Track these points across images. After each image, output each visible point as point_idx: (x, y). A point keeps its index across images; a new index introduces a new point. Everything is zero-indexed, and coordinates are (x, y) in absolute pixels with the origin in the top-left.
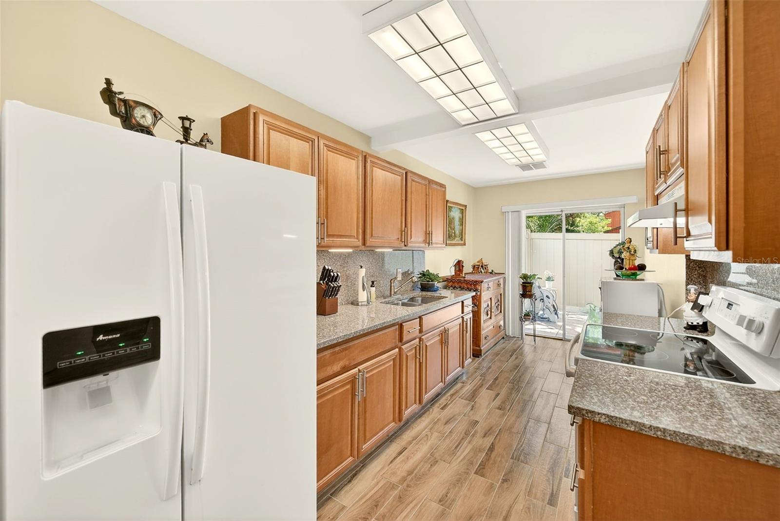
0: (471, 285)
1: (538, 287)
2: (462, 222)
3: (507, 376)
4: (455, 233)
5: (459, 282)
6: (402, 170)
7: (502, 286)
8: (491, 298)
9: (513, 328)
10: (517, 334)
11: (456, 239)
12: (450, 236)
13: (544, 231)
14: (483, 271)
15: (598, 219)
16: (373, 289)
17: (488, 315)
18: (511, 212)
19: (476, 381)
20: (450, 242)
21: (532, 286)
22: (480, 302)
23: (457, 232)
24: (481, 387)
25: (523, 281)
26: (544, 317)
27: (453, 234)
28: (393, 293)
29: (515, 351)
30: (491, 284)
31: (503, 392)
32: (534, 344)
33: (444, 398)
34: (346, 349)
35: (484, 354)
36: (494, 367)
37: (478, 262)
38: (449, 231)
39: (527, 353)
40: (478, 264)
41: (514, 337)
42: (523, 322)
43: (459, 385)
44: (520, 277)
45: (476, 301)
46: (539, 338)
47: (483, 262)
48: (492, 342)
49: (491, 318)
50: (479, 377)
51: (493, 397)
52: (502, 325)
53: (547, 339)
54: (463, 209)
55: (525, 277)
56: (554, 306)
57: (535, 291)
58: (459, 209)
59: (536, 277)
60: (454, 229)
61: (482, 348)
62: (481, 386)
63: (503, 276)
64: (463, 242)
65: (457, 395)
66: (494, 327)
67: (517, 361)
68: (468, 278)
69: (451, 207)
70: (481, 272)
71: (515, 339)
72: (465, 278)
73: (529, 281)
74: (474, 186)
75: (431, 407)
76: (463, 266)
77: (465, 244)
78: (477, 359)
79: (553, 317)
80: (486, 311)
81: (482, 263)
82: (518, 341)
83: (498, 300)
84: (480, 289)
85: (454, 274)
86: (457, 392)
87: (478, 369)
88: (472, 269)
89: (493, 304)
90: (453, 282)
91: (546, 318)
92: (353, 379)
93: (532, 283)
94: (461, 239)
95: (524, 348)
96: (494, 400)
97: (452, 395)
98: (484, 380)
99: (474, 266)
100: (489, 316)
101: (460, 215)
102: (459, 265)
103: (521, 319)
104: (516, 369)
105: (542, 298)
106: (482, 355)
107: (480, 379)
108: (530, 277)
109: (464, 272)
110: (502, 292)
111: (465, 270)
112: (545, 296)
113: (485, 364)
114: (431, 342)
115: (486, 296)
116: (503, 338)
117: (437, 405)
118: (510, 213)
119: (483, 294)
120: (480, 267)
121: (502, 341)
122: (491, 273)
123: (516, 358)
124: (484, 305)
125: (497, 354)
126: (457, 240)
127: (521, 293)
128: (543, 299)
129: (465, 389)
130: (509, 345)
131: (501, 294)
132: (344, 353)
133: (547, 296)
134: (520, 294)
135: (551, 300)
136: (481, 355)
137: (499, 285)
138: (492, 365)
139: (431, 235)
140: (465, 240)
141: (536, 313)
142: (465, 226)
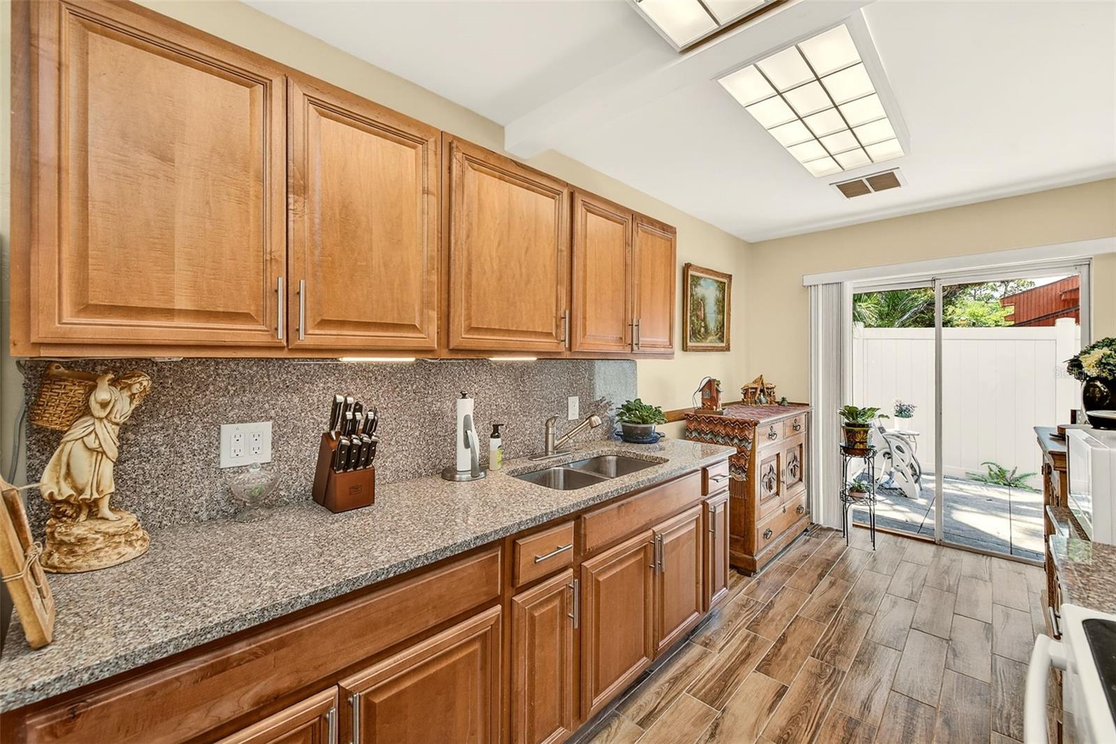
0: (733, 429)
1: (879, 428)
2: (723, 306)
3: (809, 632)
4: (706, 327)
5: (710, 421)
6: (562, 185)
7: (803, 428)
8: (778, 455)
9: (827, 511)
10: (835, 523)
11: (710, 338)
12: (695, 333)
13: (891, 325)
14: (763, 400)
15: (986, 309)
16: (495, 443)
17: (770, 488)
18: (823, 285)
19: (735, 642)
20: (693, 344)
21: (866, 432)
22: (752, 463)
23: (712, 325)
24: (744, 662)
25: (846, 421)
26: (892, 486)
27: (703, 329)
28: (550, 449)
29: (829, 564)
30: (778, 428)
31: (797, 685)
32: (872, 551)
33: (654, 688)
34: (281, 644)
35: (762, 569)
36: (779, 607)
37: (755, 382)
38: (692, 322)
39: (855, 571)
40: (755, 386)
41: (830, 529)
42: (848, 504)
43: (696, 650)
44: (841, 413)
45: (742, 464)
46: (884, 535)
47: (764, 382)
48: (778, 542)
49: (777, 494)
50: (744, 632)
51: (771, 697)
52: (804, 506)
53: (900, 539)
54: (724, 283)
55: (851, 413)
56: (912, 467)
57: (875, 440)
58: (718, 281)
59: (877, 413)
60: (704, 320)
61: (757, 558)
62: (746, 657)
63: (807, 409)
64: (724, 345)
65: (686, 680)
66: (784, 511)
67: (834, 593)
68: (730, 414)
69: (698, 278)
70: (761, 402)
71: (831, 534)
72: (722, 414)
73: (860, 421)
74: (745, 238)
75: (617, 715)
76: (718, 391)
77: (728, 349)
78: (747, 578)
79: (912, 488)
80: (766, 480)
81: (762, 383)
82: (835, 540)
83: (795, 458)
84: (751, 437)
85: (700, 405)
86: (687, 671)
87: (744, 606)
88: (742, 396)
89: (783, 466)
90: (699, 423)
91: (896, 489)
92: (313, 725)
93: (868, 426)
94: (719, 339)
95: (849, 558)
96: (771, 709)
97: (675, 680)
98: (755, 638)
99: (747, 390)
100: (774, 490)
101: (718, 293)
102: (710, 389)
103: (844, 498)
104: (830, 613)
105: (888, 450)
106: (758, 570)
107: (748, 636)
108: (864, 412)
109: (720, 402)
110: (803, 442)
111: (723, 398)
112: (894, 448)
113: (762, 596)
114: (612, 573)
115: (765, 451)
116: (806, 530)
117: (632, 709)
118: (820, 287)
119: (758, 448)
120: (759, 392)
121: (803, 538)
122: (780, 404)
123: (832, 584)
124: (760, 470)
125: (790, 570)
126: (711, 341)
127: (843, 444)
128: (889, 454)
129: (708, 664)
130: (819, 549)
131: (801, 445)
132: (270, 657)
133: (898, 448)
134: (841, 446)
135: (907, 457)
136: (755, 572)
137: (795, 428)
138: (778, 599)
139: (635, 328)
140: (728, 340)
141: (875, 478)
142: (729, 314)
